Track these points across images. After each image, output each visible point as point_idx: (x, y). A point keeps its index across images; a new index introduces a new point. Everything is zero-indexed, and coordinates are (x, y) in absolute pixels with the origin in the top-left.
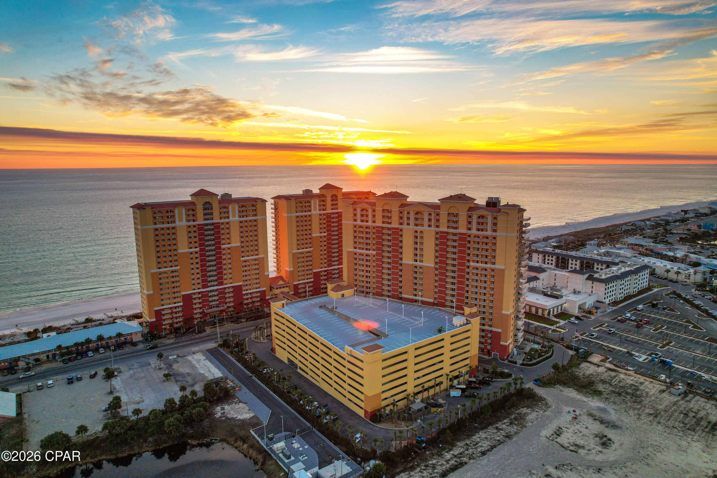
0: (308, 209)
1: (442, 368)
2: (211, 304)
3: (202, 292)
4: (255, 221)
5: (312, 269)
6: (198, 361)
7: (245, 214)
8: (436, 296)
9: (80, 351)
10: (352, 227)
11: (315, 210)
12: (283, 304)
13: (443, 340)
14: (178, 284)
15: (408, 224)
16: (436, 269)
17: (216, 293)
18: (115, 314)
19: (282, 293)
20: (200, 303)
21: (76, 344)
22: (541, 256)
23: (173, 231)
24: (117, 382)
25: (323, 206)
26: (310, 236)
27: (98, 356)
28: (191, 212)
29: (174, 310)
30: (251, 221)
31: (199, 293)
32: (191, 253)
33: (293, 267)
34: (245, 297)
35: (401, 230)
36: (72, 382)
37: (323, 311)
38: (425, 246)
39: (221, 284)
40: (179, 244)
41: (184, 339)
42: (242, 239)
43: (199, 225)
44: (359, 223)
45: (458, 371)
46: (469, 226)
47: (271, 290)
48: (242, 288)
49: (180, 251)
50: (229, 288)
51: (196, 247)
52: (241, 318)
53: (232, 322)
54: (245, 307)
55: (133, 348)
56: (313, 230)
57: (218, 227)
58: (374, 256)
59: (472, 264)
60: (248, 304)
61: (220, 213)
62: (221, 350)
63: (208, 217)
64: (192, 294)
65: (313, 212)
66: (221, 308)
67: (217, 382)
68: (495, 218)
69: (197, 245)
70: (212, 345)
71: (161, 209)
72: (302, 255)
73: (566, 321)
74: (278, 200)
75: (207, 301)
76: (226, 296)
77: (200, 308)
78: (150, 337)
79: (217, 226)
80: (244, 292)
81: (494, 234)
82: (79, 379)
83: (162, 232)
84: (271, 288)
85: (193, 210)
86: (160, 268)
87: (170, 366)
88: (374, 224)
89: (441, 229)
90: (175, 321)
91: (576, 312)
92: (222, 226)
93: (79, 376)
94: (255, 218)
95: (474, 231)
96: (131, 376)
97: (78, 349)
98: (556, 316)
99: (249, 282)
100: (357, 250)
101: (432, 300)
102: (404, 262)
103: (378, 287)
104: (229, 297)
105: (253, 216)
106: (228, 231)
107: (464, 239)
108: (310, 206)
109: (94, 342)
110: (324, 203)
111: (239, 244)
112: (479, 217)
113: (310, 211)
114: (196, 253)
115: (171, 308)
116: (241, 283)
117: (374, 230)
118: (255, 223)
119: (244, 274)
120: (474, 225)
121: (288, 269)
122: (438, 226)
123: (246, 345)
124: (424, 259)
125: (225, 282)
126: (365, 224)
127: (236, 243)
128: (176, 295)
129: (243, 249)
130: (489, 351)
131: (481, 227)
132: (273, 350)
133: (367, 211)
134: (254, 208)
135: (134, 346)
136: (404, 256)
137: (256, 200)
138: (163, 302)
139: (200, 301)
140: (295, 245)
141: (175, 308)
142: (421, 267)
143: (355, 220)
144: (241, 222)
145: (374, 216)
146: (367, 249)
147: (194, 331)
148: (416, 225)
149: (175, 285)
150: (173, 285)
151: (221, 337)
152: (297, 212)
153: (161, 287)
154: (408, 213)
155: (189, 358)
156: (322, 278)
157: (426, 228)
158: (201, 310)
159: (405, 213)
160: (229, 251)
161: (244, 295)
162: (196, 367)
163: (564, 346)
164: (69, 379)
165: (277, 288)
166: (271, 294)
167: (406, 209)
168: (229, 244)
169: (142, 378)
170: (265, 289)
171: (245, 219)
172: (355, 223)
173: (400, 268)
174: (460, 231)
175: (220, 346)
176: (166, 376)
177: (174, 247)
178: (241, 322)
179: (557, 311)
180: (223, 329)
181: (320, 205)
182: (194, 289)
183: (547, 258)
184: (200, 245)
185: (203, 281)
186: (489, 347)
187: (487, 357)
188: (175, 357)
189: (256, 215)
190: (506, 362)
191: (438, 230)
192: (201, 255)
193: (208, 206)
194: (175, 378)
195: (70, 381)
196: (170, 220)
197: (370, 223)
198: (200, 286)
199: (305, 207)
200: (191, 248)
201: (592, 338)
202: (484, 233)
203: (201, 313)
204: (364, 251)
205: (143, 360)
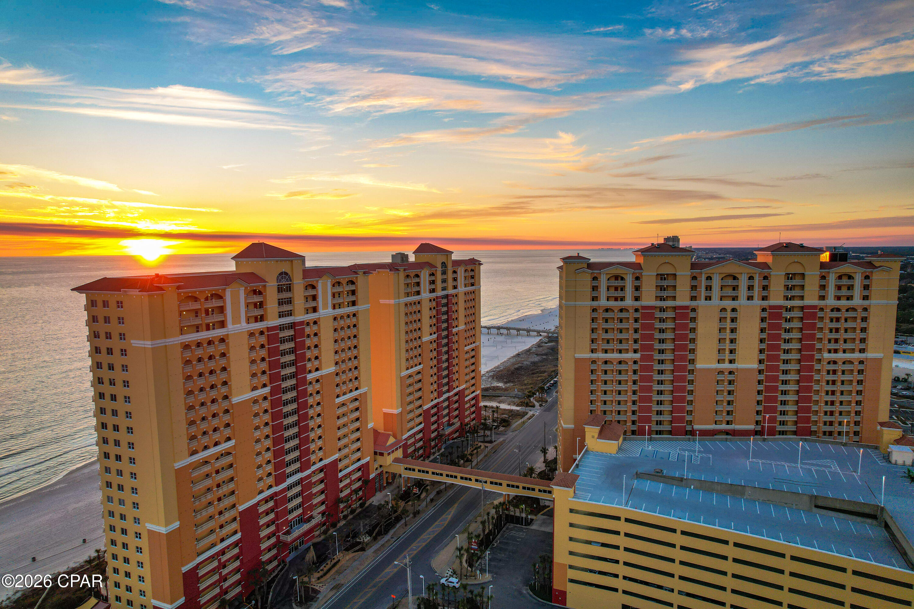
0: (416, 289)
2: (290, 518)
3: (275, 494)
4: (355, 315)
5: (421, 406)
7: (341, 300)
8: (759, 418)
10: (589, 311)
11: (425, 291)
14: (231, 486)
15: (708, 298)
16: (761, 371)
17: (298, 490)
19: (396, 461)
20: (272, 523)
23: (222, 348)
26: (419, 342)
28: (256, 298)
29: (223, 559)
30: (348, 316)
31: (270, 498)
32: (257, 401)
33: (402, 405)
34: (342, 485)
35: (694, 310)
38: (740, 334)
39: (305, 465)
43: (269, 329)
44: (603, 302)
46: (823, 293)
47: (377, 459)
48: (338, 466)
49: (235, 399)
50: (318, 471)
51: (264, 386)
56: (423, 329)
57: (301, 333)
58: (635, 362)
59: (826, 356)
61: (304, 299)
63: (286, 308)
64: (256, 504)
65: (423, 295)
68: (867, 277)
69: (265, 379)
72: (412, 380)
75: (285, 511)
76: (313, 491)
77: (273, 534)
79: (299, 330)
80: (340, 475)
81: (865, 303)
83: (198, 352)
84: (377, 456)
85: (259, 292)
86: (194, 453)
88: (637, 304)
89: (773, 302)
90: (226, 585)
92: (307, 330)
94: (351, 309)
95: (830, 301)
99: (346, 451)
100: (599, 355)
101: (752, 427)
102: (697, 366)
104: (319, 493)
105: (352, 304)
107: (812, 316)
108: (420, 284)
111: (332, 369)
112: (841, 277)
113: (419, 293)
114: (264, 399)
116: (335, 456)
117: (637, 315)
118: (355, 320)
120: (831, 290)
121: (397, 411)
122: (764, 298)
124: (737, 356)
126: (616, 304)
127: (328, 368)
129: (338, 380)
131: (843, 293)
132: (555, 596)
134: (352, 287)
136: (698, 355)
137: (353, 270)
138: (201, 545)
139: (272, 516)
140: (404, 363)
141: (226, 550)
142: (731, 372)
143: (595, 298)
144: (335, 318)
145: (638, 288)
146: (620, 351)
148: (724, 298)
149: (224, 490)
152: (405, 296)
154: (709, 278)
156: (432, 420)
157: (742, 301)
158: (274, 540)
159: (704, 277)
160: (318, 386)
165: (389, 454)
167: (705, 271)
168: (318, 369)
170: (368, 459)
171: (341, 311)
172: (595, 304)
173: (690, 377)
174: (807, 302)
177: (224, 390)
181: (430, 282)
182: (262, 492)
184: (273, 378)
185: (277, 466)
189: (356, 303)
191: (765, 303)
192: (274, 404)
193: (284, 284)
196: (214, 319)
197: (628, 303)
198: (271, 481)
199: (410, 286)
200: (256, 388)
202: (848, 303)
203: (273, 547)
204: (615, 356)
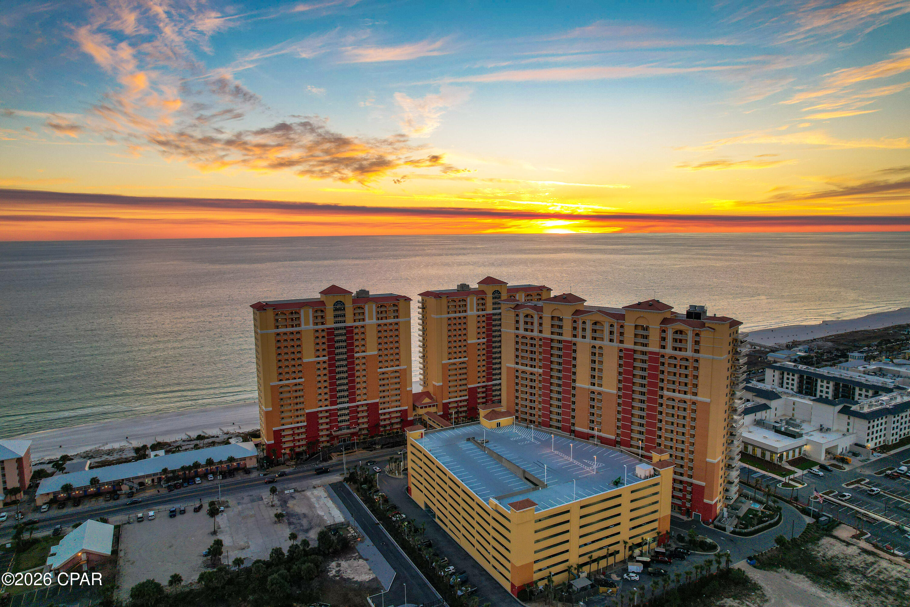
0: (461, 309)
1: (619, 533)
2: (340, 424)
3: (330, 410)
4: (397, 324)
5: (466, 385)
6: (318, 498)
7: (384, 315)
8: (619, 432)
9: (187, 476)
10: (513, 336)
11: (472, 310)
12: (422, 434)
13: (620, 496)
14: (302, 400)
15: (584, 337)
16: (619, 397)
17: (347, 412)
18: (231, 429)
19: (428, 413)
20: (327, 423)
21: (183, 468)
22: (777, 373)
23: (298, 336)
24: (221, 520)
25: (483, 304)
26: (465, 343)
27: (206, 484)
28: (320, 314)
29: (297, 431)
30: (391, 324)
31: (326, 411)
32: (319, 363)
33: (443, 381)
34: (382, 417)
35: (575, 344)
36: (175, 516)
37: (470, 445)
38: (605, 366)
39: (353, 400)
40: (304, 352)
41: (305, 467)
42: (380, 347)
43: (328, 329)
44: (521, 332)
45: (640, 537)
46: (663, 343)
47: (414, 409)
48: (378, 406)
49: (305, 360)
50: (362, 405)
51: (324, 356)
52: (375, 444)
53: (364, 448)
54: (382, 429)
55: (246, 477)
56: (469, 335)
57: (352, 332)
58: (540, 375)
59: (666, 393)
60: (385, 426)
61: (354, 314)
62: (347, 485)
63: (340, 319)
64: (318, 412)
65: (469, 313)
66: (352, 431)
67: (336, 529)
68: (697, 335)
69: (325, 353)
70: (336, 478)
71: (285, 310)
72: (455, 367)
73: (805, 472)
74: (426, 298)
75: (336, 420)
76: (359, 415)
77: (327, 429)
78: (266, 463)
79: (350, 331)
80: (380, 412)
81: (696, 355)
82: (183, 512)
83: (285, 337)
84: (414, 408)
85: (322, 311)
86: (281, 380)
87: (284, 502)
88: (540, 335)
89: (625, 346)
90: (297, 444)
91: (822, 458)
92: (356, 331)
93: (182, 508)
94: (396, 320)
95: (669, 351)
96: (240, 513)
97: (185, 473)
98: (792, 463)
99: (387, 399)
100: (519, 367)
101: (613, 437)
102: (578, 385)
103: (544, 415)
104: (363, 417)
105: (394, 317)
106: (363, 336)
107: (656, 360)
108: (465, 305)
109: (203, 466)
110: (483, 302)
111: (376, 352)
112: (676, 332)
113: (465, 311)
114: (324, 362)
115: (292, 429)
116: (377, 400)
117: (541, 343)
118: (396, 327)
119: (382, 388)
120: (669, 343)
121: (437, 384)
122: (621, 342)
123: (376, 481)
124: (604, 382)
125: (358, 398)
126: (529, 333)
127: (372, 352)
128: (299, 413)
129: (380, 359)
130: (688, 509)
131: (678, 345)
132: (409, 490)
133: (532, 317)
134: (396, 308)
135: (247, 473)
136: (578, 377)
137: (398, 298)
138: (283, 421)
139: (328, 420)
140: (446, 355)
141: (298, 428)
142: (599, 394)
143: (517, 329)
144: (379, 325)
145: (541, 324)
146: (531, 366)
147: (318, 458)
148: (594, 338)
149: (298, 400)
150: (296, 401)
151: (348, 469)
152: (448, 313)
153: (282, 403)
154: (584, 323)
155: (308, 493)
156: (479, 395)
157: (606, 342)
158: (328, 432)
159: (580, 322)
160: (364, 361)
161: (381, 414)
162: (315, 507)
163: (798, 508)
164: (171, 512)
165: (422, 408)
166: (414, 414)
167: (581, 318)
168: (364, 352)
169: (251, 516)
170: (406, 408)
171: (384, 321)
172: (517, 332)
173: (573, 392)
174: (651, 349)
175: (346, 480)
176: (279, 516)
177: (299, 355)
178: (375, 449)
179: (794, 456)
180: (352, 458)
181: (478, 304)
182: (321, 407)
183: (786, 376)
184: (330, 353)
185: (331, 397)
186: (688, 505)
187: (685, 518)
188: (292, 491)
189: (397, 317)
190: (711, 527)
191: (621, 346)
192: (330, 366)
193: (339, 307)
194: (288, 520)
195: (173, 514)
196: (295, 323)
197: (535, 334)
198: (327, 403)
199: (460, 306)
200: (319, 357)
201: (842, 500)
202: (683, 354)
203: (327, 435)
204: (528, 369)
205: (255, 493)
